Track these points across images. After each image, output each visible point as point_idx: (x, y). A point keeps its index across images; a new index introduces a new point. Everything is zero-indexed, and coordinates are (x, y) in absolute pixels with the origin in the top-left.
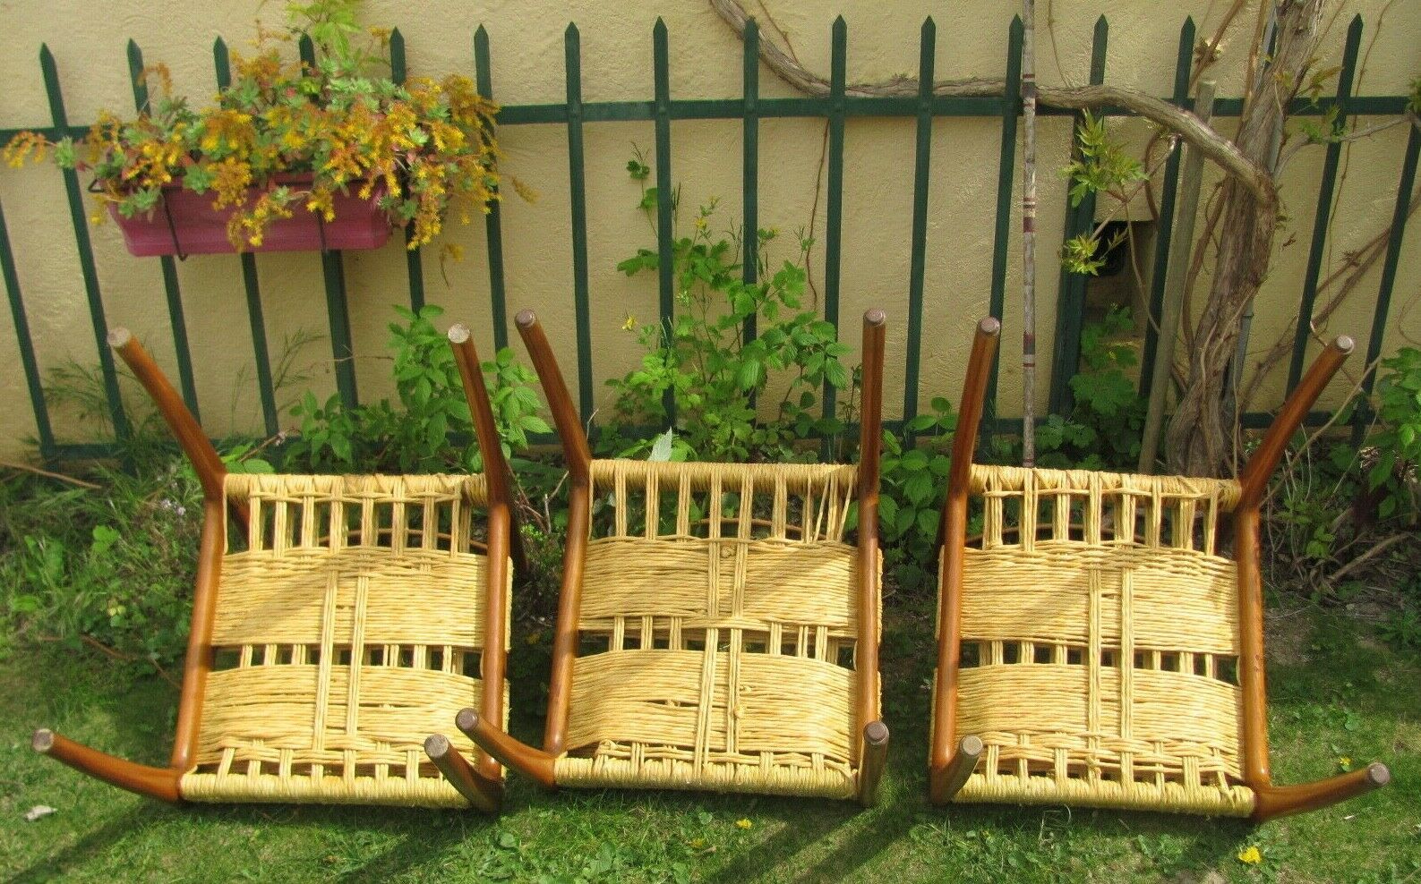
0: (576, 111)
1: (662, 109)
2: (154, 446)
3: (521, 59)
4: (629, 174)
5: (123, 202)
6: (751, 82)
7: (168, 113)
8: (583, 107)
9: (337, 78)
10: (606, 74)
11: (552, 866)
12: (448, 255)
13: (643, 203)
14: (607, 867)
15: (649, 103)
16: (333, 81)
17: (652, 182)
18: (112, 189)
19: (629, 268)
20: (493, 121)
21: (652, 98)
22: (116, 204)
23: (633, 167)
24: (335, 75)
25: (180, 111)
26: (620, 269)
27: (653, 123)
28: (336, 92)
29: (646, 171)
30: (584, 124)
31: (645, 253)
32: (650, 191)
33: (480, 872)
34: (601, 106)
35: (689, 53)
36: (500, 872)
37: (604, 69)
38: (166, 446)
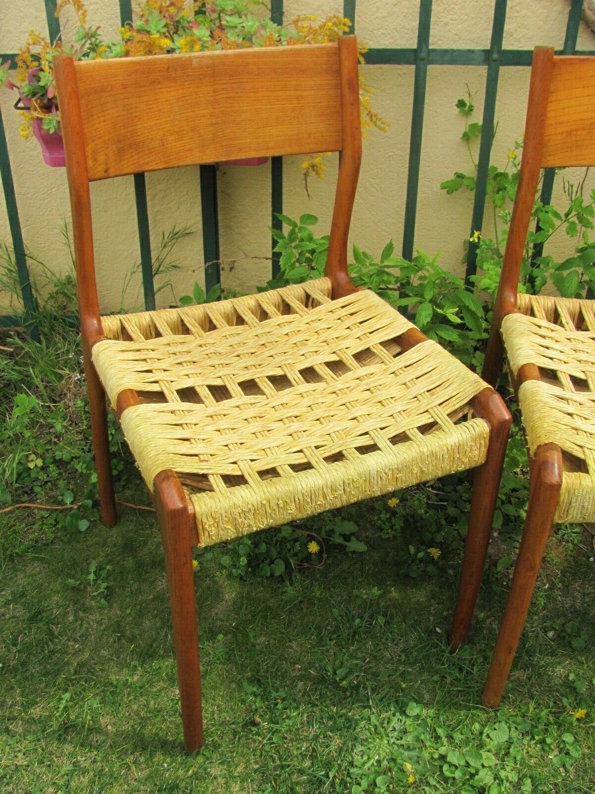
0: (423, 55)
1: (495, 56)
2: (55, 318)
3: (378, 8)
4: (458, 110)
5: (47, 117)
6: (571, 37)
7: (84, 41)
8: (430, 52)
9: (231, 15)
10: (446, 25)
11: (458, 736)
12: (312, 173)
13: (465, 135)
14: (506, 738)
15: (484, 51)
16: (228, 18)
17: (478, 118)
18: (37, 106)
19: (450, 188)
20: (362, 59)
21: (488, 47)
22: (40, 120)
23: (461, 104)
24: (229, 13)
25: (93, 40)
26: (443, 188)
27: (487, 67)
28: (230, 27)
29: (471, 109)
30: (429, 67)
31: (460, 176)
32: (473, 126)
33: (392, 741)
34: (445, 52)
35: (517, 8)
36: (409, 739)
37: (446, 20)
38: (67, 319)
